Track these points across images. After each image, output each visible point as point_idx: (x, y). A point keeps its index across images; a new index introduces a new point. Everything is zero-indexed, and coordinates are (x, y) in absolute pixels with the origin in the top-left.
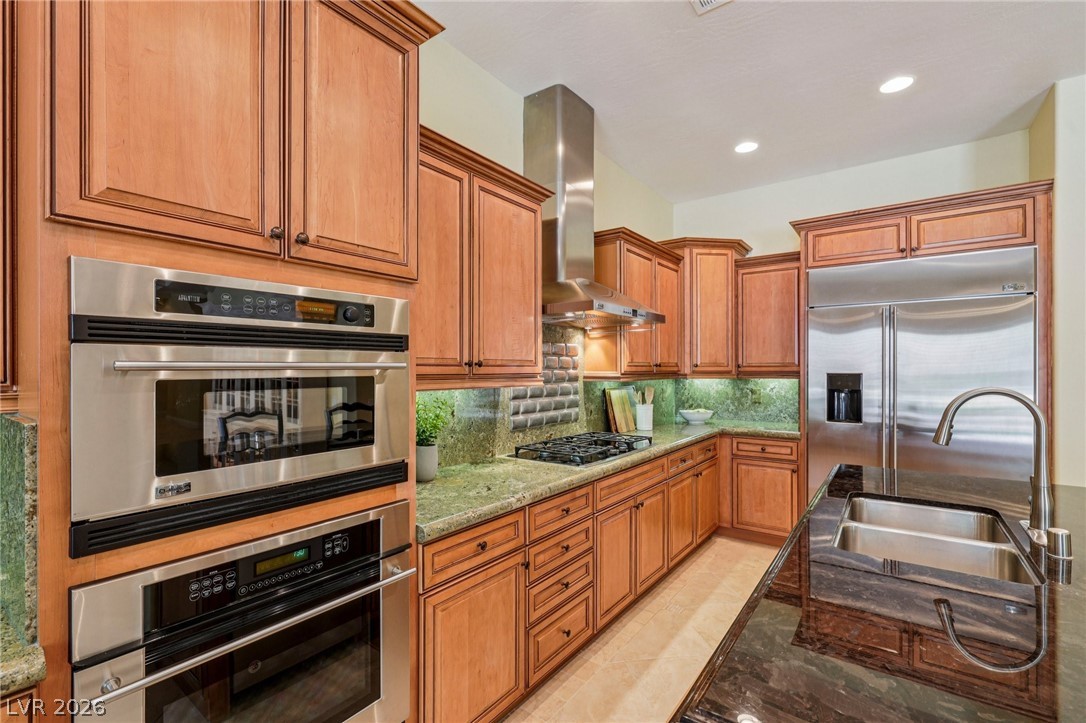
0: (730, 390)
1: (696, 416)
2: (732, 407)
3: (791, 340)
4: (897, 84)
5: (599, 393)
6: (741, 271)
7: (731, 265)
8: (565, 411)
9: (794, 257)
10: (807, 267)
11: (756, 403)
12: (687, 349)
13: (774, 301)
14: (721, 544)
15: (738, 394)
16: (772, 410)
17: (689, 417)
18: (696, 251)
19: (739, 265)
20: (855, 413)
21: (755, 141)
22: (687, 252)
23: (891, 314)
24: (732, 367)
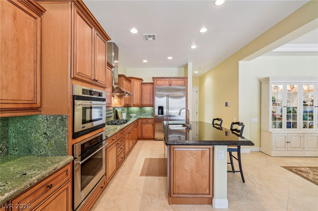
0: (139, 110)
1: (133, 115)
2: (139, 113)
3: (151, 100)
4: (170, 58)
5: (115, 111)
6: (142, 85)
7: (141, 84)
8: (110, 115)
9: (153, 83)
10: (155, 86)
11: (144, 112)
12: (132, 101)
13: (148, 92)
14: (139, 142)
15: (141, 110)
16: (147, 113)
17: (131, 116)
18: (134, 80)
19: (142, 84)
20: (162, 113)
21: (147, 60)
22: (132, 80)
23: (168, 96)
24: (140, 105)
